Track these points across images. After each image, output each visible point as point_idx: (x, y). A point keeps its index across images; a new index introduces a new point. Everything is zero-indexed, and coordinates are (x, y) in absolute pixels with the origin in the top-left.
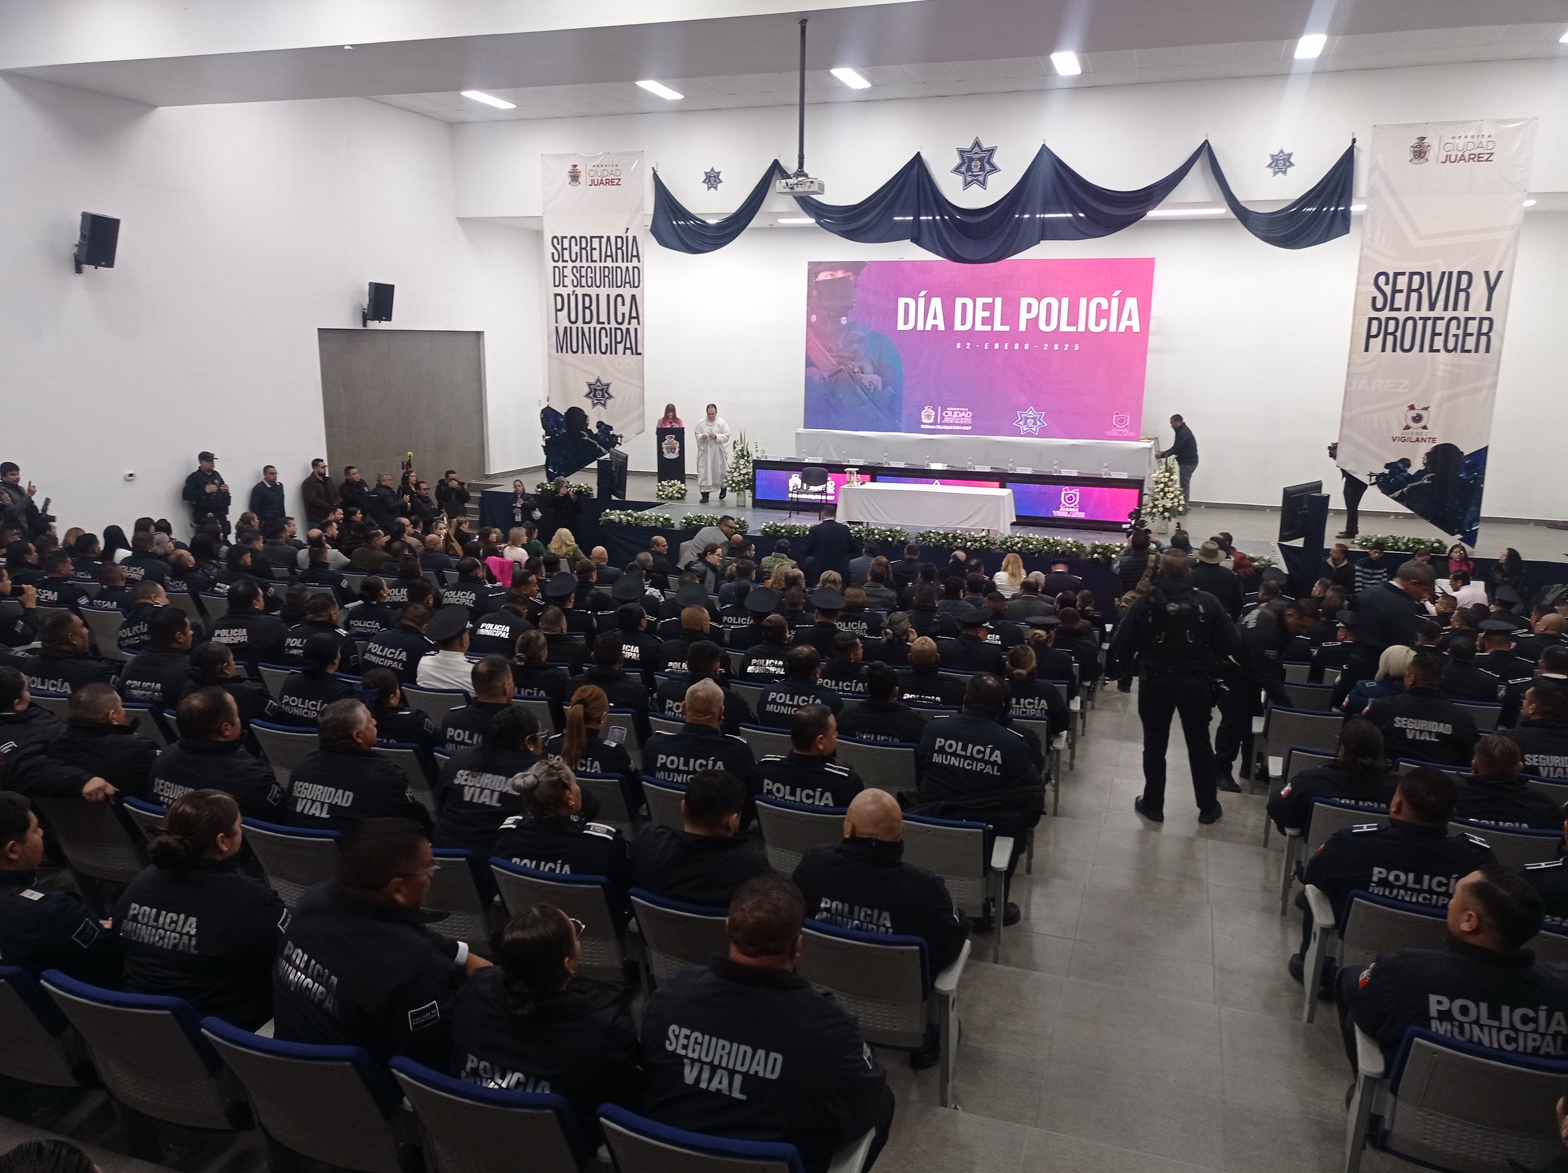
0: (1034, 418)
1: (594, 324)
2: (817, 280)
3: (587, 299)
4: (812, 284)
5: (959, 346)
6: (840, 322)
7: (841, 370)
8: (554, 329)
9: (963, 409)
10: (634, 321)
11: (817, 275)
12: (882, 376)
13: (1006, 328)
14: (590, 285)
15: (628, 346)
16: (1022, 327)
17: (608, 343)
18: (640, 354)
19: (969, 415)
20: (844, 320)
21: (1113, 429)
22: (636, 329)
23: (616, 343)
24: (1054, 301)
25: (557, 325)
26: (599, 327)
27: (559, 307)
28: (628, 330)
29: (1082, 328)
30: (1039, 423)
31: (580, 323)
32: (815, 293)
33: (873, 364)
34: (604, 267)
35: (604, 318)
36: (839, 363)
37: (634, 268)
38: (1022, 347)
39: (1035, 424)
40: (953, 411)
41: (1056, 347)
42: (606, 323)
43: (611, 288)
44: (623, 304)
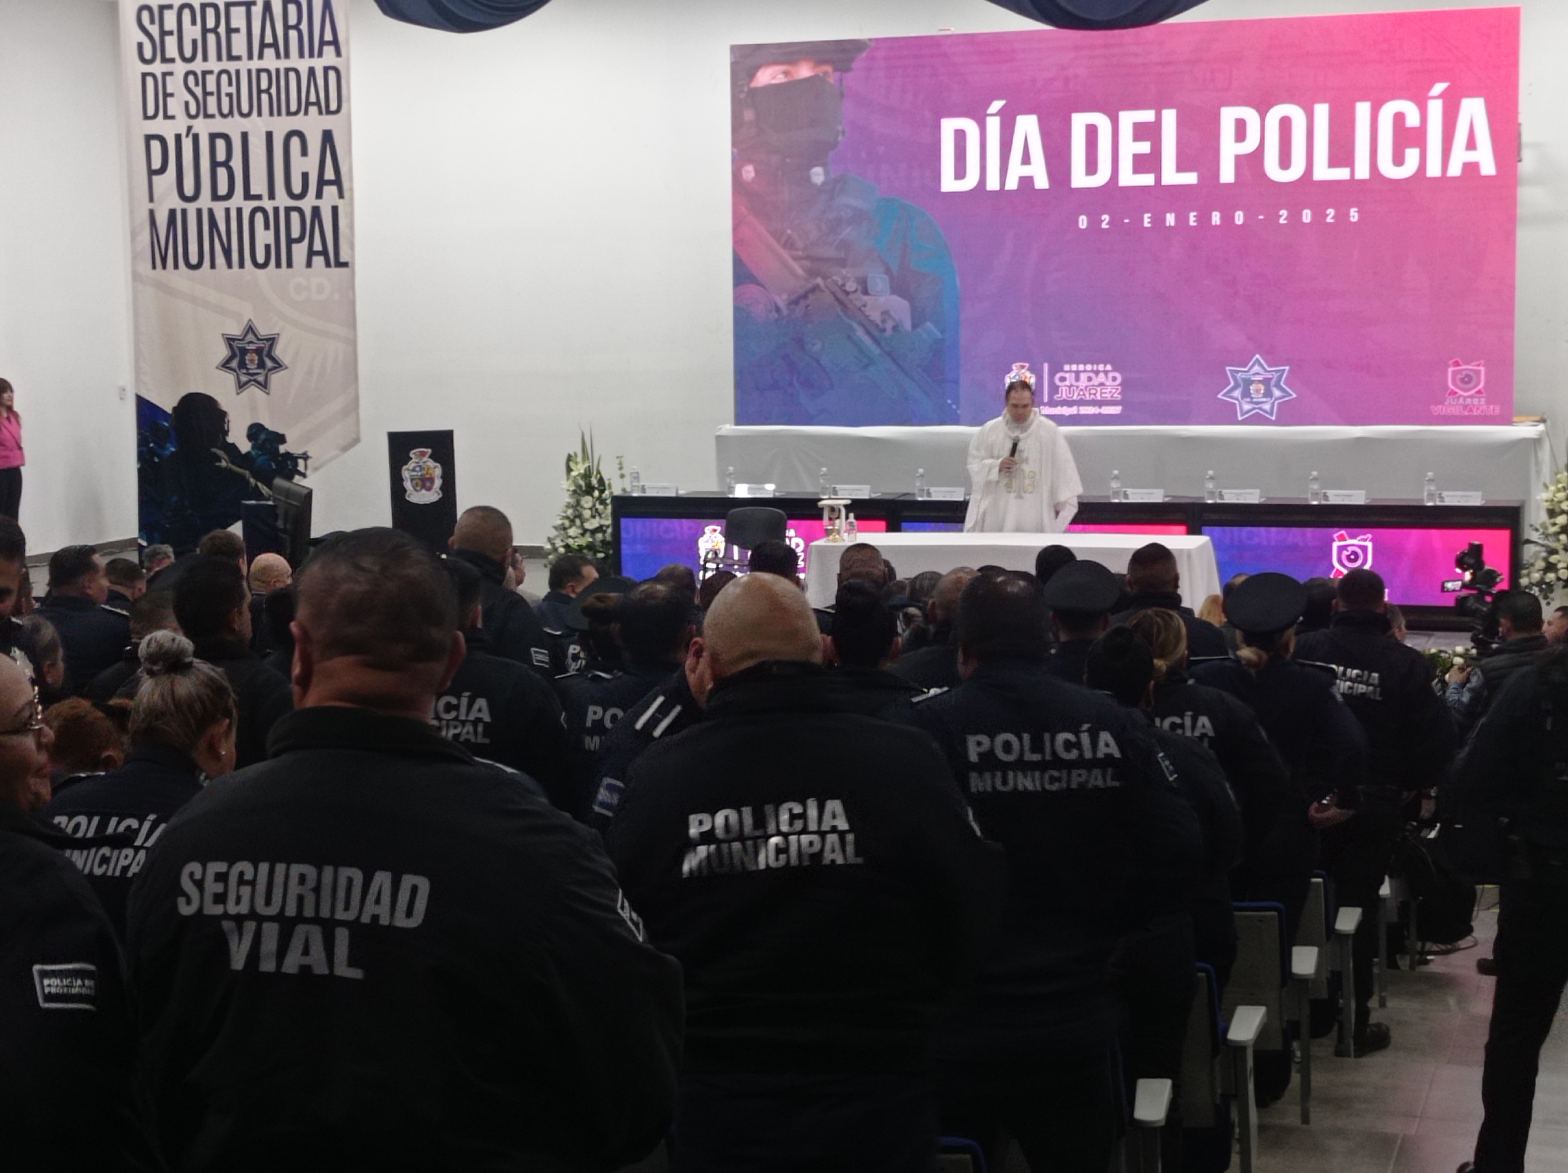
0: (1266, 382)
1: (238, 199)
2: (754, 84)
3: (220, 144)
4: (742, 96)
5: (1083, 222)
6: (808, 180)
7: (815, 289)
8: (145, 216)
9: (1101, 367)
10: (330, 191)
11: (752, 75)
12: (910, 299)
13: (1190, 178)
14: (226, 110)
15: (318, 246)
16: (1227, 174)
17: (271, 241)
18: (345, 265)
19: (1114, 379)
20: (818, 175)
21: (1450, 400)
22: (335, 209)
23: (290, 241)
24: (1295, 113)
25: (151, 206)
26: (248, 207)
27: (156, 164)
28: (316, 211)
29: (1362, 172)
30: (1277, 393)
31: (205, 201)
32: (749, 115)
33: (888, 271)
34: (259, 71)
35: (259, 186)
36: (812, 273)
37: (326, 69)
38: (1228, 218)
39: (1268, 394)
40: (1077, 373)
41: (1307, 216)
42: (266, 196)
43: (276, 117)
44: (304, 152)
